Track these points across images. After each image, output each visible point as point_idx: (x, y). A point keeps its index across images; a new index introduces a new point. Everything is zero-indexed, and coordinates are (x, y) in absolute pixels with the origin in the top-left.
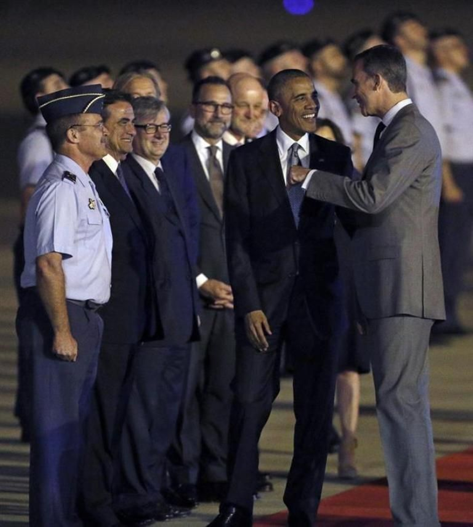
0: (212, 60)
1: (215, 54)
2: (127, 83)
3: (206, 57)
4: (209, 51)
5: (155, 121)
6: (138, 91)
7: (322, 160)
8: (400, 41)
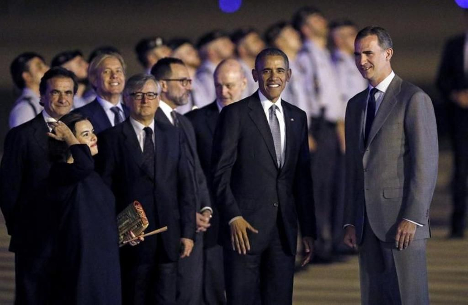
0: (156, 46)
1: (159, 42)
2: (100, 61)
3: (152, 44)
4: (154, 39)
5: (141, 90)
6: (109, 66)
7: (292, 120)
8: (306, 30)
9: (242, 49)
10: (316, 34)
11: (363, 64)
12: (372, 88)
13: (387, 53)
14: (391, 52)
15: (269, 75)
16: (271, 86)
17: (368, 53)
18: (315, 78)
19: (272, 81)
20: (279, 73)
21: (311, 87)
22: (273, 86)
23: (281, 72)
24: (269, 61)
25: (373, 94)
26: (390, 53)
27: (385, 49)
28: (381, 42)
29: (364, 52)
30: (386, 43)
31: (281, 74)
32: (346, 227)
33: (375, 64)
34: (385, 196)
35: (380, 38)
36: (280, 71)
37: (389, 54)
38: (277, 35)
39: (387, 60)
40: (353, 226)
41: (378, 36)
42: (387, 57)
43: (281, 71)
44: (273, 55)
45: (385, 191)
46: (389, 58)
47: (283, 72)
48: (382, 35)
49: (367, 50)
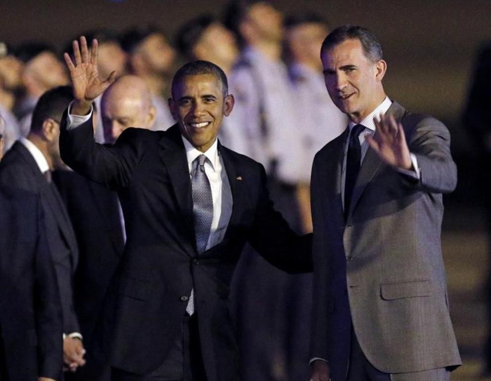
7: (240, 178)
8: (248, 30)
9: (138, 61)
10: (264, 36)
11: (341, 87)
12: (355, 124)
13: (378, 69)
14: (382, 65)
15: (189, 107)
16: (194, 125)
17: (348, 69)
18: (262, 111)
19: (195, 117)
20: (205, 103)
21: (254, 126)
22: (197, 125)
23: (211, 102)
24: (189, 84)
25: (356, 135)
26: (383, 69)
27: (374, 62)
28: (367, 50)
29: (342, 68)
30: (375, 52)
31: (210, 104)
32: (314, 361)
33: (360, 88)
34: (384, 296)
35: (365, 43)
36: (208, 100)
37: (379, 70)
38: (197, 38)
39: (377, 81)
40: (324, 360)
41: (361, 39)
42: (377, 76)
43: (210, 99)
44: (196, 74)
45: (383, 287)
46: (381, 76)
47: (214, 100)
48: (367, 39)
49: (345, 64)
